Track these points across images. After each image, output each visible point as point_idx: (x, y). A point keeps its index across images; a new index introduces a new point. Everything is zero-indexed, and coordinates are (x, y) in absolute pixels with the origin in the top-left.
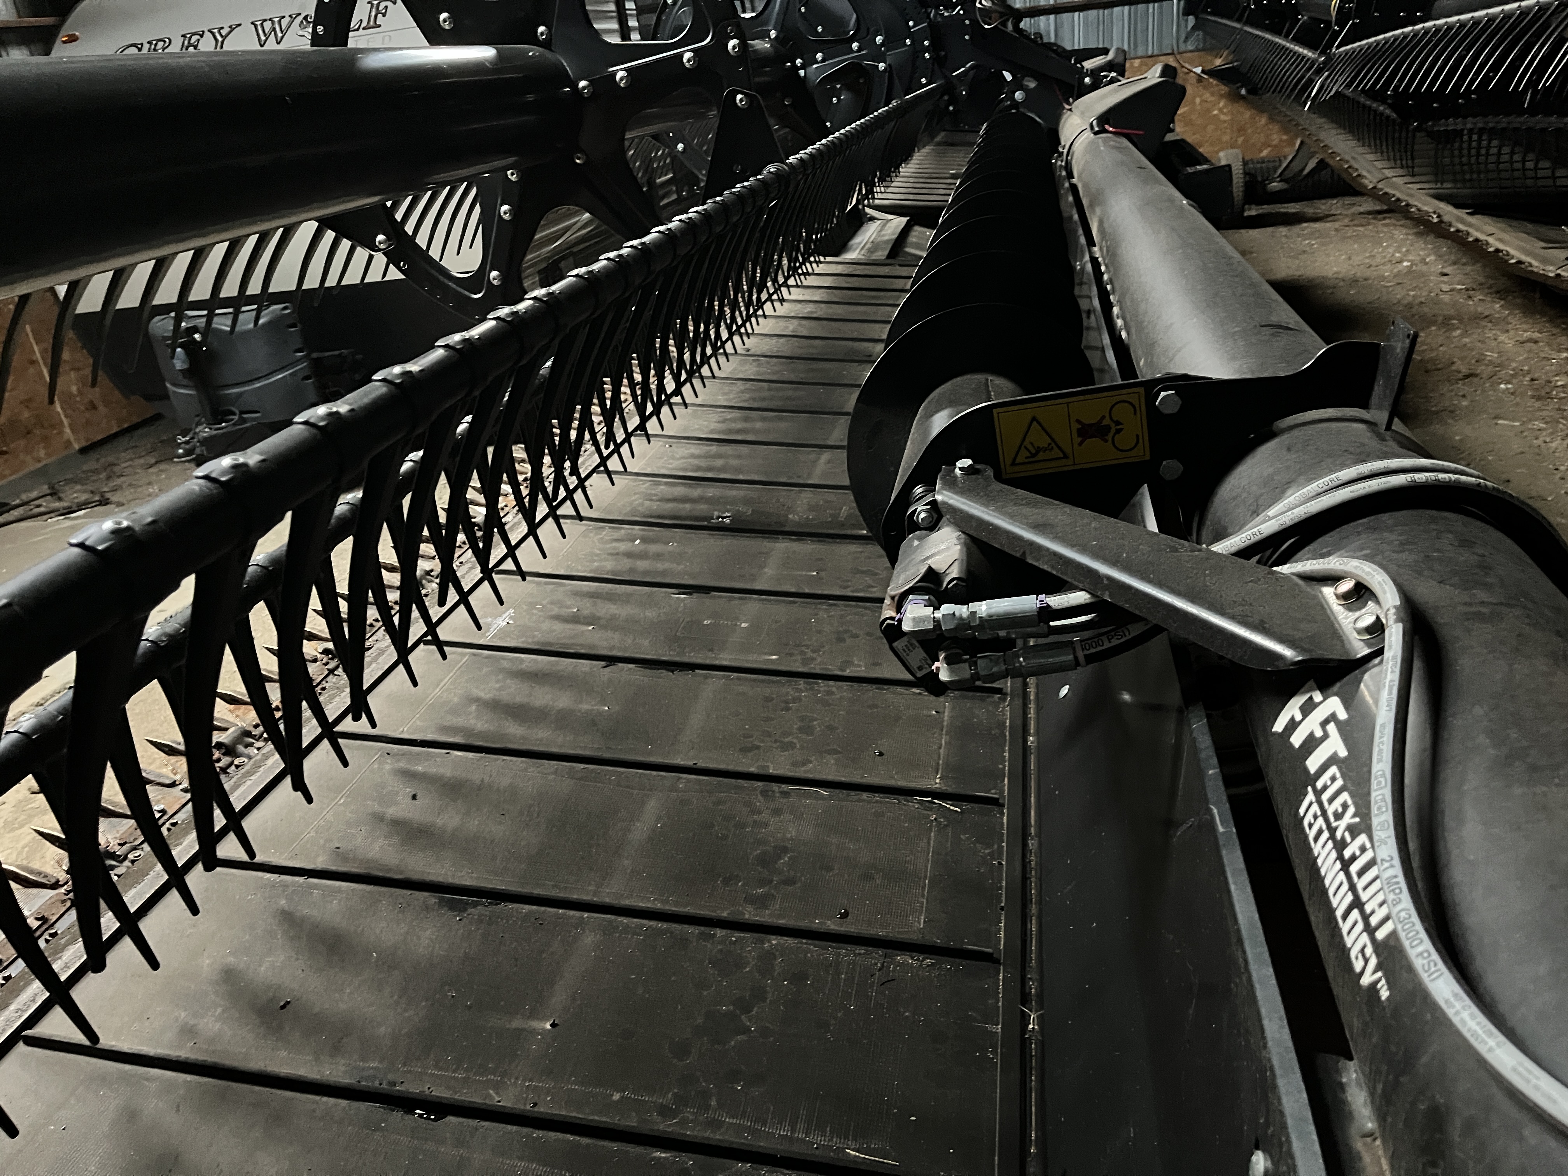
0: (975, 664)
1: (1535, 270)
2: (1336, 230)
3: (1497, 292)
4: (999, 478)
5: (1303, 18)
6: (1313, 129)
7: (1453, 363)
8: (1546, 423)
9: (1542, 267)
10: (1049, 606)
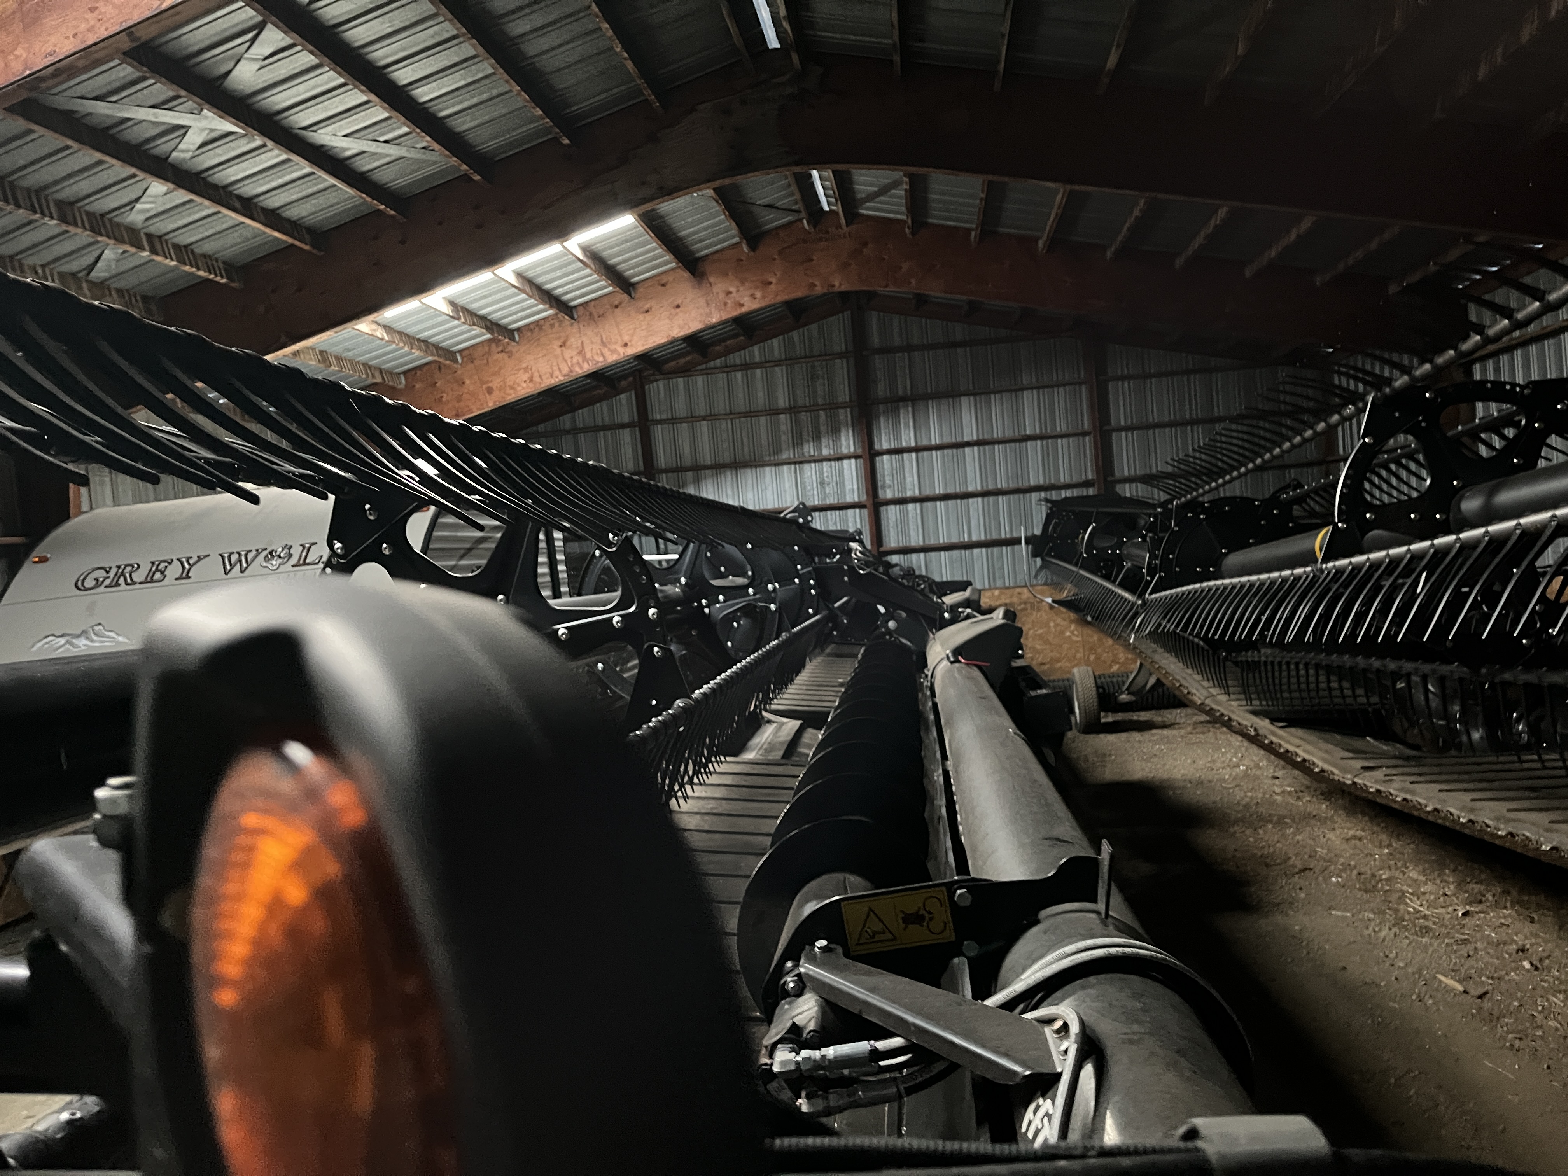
0: (827, 1098)
1: (1336, 778)
2: (1182, 737)
3: (1322, 794)
4: (847, 955)
5: (1127, 565)
6: (1149, 652)
7: (1289, 858)
8: (1374, 913)
9: (1342, 775)
10: (877, 1049)
